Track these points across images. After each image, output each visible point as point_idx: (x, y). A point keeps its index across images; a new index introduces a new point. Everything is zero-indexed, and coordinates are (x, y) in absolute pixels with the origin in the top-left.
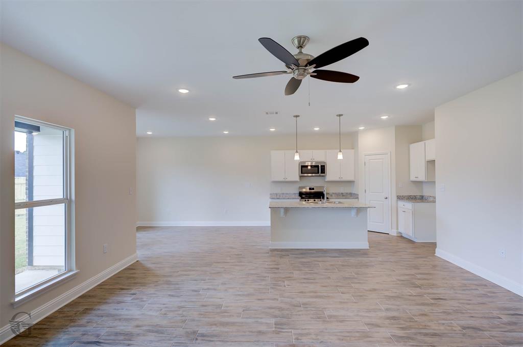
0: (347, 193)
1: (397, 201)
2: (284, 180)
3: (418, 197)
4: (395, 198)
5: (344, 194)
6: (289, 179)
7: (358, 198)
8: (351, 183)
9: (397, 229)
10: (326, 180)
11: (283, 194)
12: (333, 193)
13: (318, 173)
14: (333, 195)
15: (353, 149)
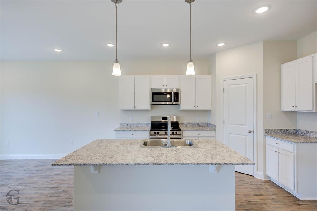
0: (203, 123)
1: (265, 136)
2: (133, 109)
3: (292, 131)
4: (262, 132)
5: (200, 125)
6: (139, 108)
7: (215, 130)
8: (207, 112)
9: (265, 171)
10: (180, 110)
11: (134, 124)
12: (188, 123)
13: (171, 101)
14: (189, 125)
15: (209, 74)
